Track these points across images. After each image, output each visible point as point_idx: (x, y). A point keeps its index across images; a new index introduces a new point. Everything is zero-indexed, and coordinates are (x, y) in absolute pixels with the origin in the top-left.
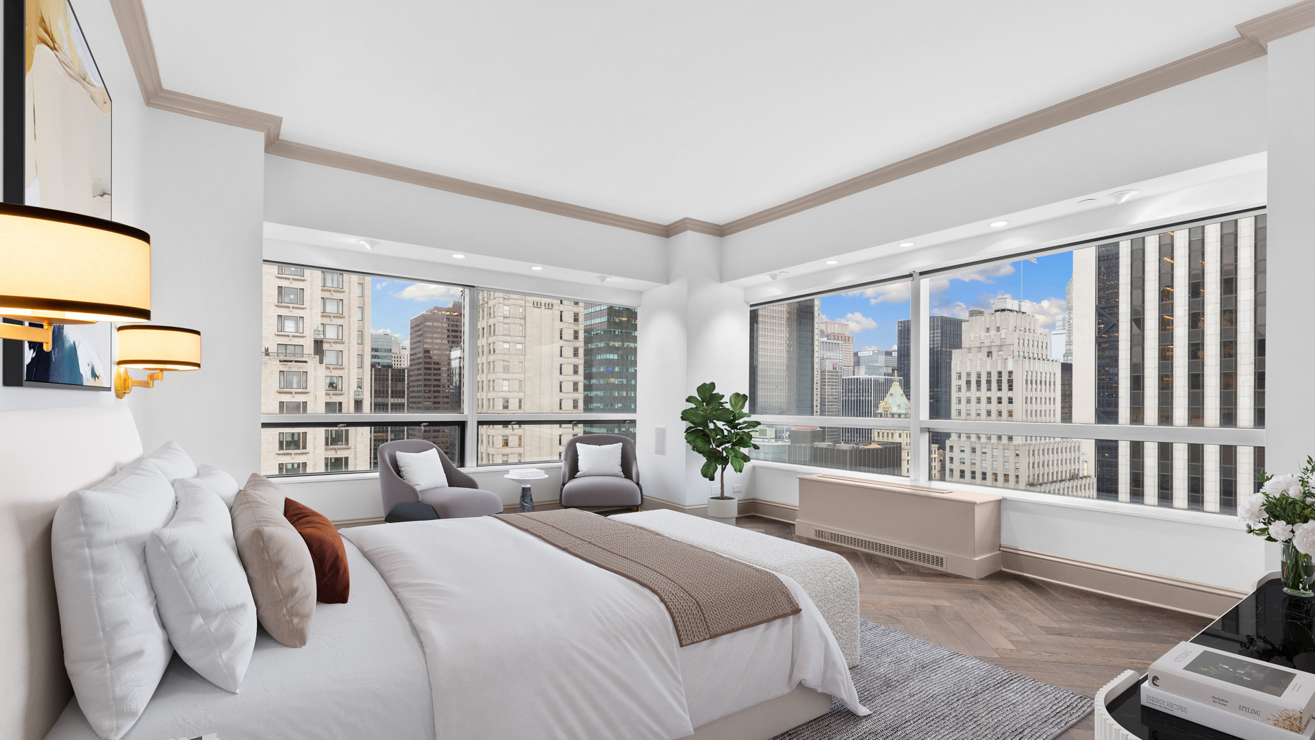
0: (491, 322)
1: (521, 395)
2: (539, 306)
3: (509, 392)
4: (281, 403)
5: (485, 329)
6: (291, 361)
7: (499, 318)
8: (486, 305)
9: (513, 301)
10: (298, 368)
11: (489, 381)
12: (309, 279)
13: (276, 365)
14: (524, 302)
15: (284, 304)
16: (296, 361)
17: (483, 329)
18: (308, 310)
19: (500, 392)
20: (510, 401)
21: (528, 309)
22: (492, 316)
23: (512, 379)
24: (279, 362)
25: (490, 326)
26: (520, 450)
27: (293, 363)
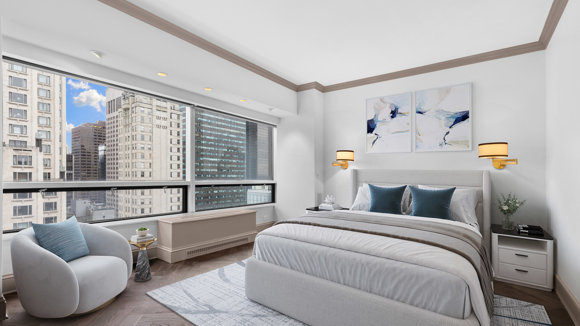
0: (134, 133)
1: (151, 170)
2: (160, 127)
3: (144, 168)
4: (15, 174)
5: (130, 137)
6: (21, 150)
7: (138, 132)
8: (130, 125)
9: (146, 124)
10: (26, 154)
11: (133, 163)
12: (30, 105)
13: (11, 152)
14: (151, 125)
15: (13, 118)
16: (24, 150)
17: (129, 137)
18: (30, 122)
19: (139, 168)
20: (145, 173)
21: (154, 128)
22: (134, 130)
23: (146, 162)
24: (13, 150)
25: (133, 136)
26: (151, 197)
27: (22, 151)
